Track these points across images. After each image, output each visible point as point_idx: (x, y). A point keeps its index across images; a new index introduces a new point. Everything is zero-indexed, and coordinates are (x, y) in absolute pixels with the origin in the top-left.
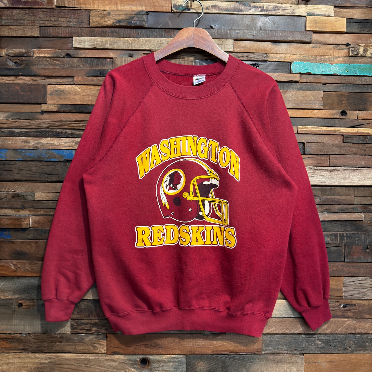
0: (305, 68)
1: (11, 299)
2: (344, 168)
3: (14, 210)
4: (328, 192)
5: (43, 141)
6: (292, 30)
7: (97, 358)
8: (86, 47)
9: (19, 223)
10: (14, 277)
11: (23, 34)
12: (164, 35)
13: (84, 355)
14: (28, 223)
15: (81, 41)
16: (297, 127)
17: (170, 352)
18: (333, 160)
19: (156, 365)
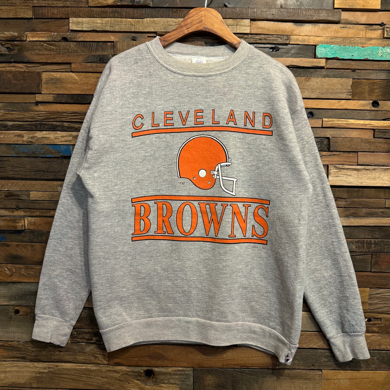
0: (331, 52)
1: (7, 305)
2: (373, 167)
3: (9, 211)
4: (355, 194)
5: (38, 134)
6: (318, 8)
7: (98, 368)
8: (84, 29)
9: (13, 224)
10: (9, 283)
11: (15, 15)
12: (172, 15)
13: (85, 365)
14: (24, 225)
15: (78, 23)
16: (321, 120)
17: (176, 364)
18: (362, 158)
19: (162, 377)
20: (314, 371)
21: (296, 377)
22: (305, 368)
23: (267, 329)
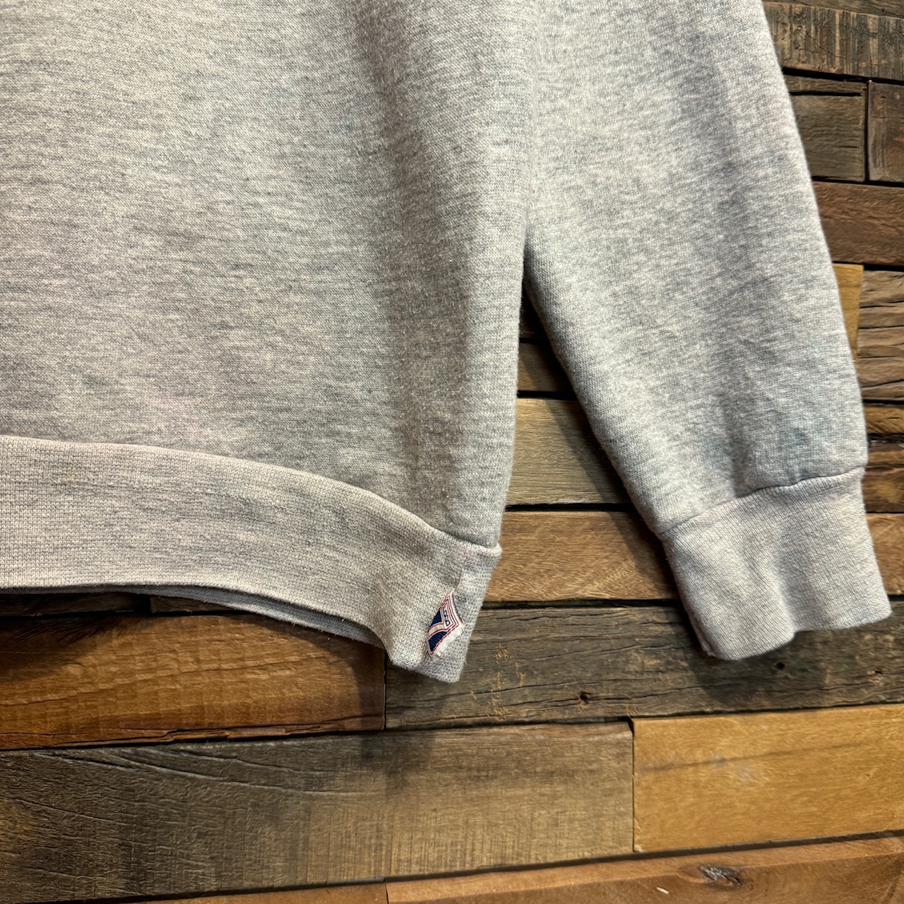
20: (592, 729)
21: (496, 768)
22: (544, 716)
23: (322, 485)
